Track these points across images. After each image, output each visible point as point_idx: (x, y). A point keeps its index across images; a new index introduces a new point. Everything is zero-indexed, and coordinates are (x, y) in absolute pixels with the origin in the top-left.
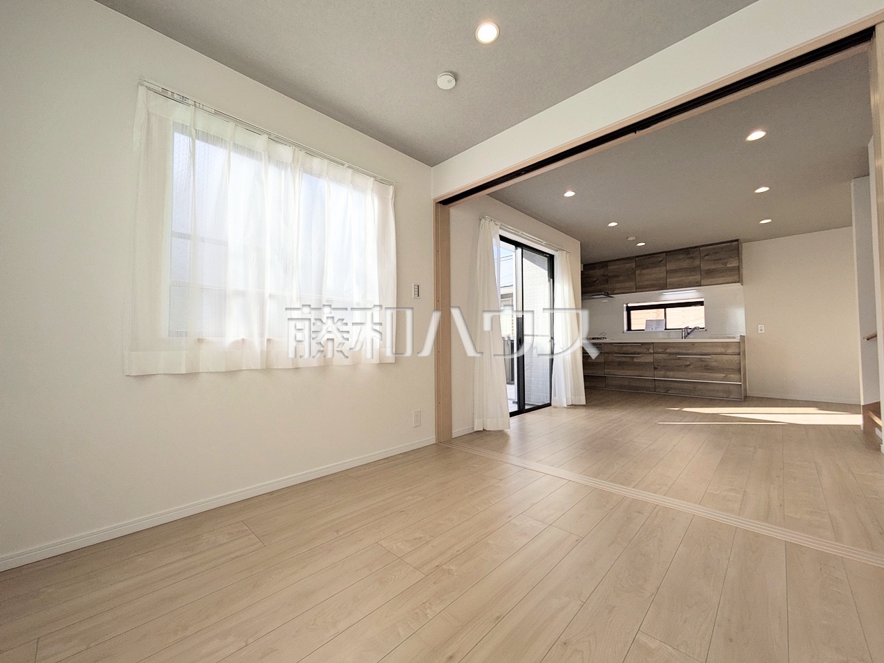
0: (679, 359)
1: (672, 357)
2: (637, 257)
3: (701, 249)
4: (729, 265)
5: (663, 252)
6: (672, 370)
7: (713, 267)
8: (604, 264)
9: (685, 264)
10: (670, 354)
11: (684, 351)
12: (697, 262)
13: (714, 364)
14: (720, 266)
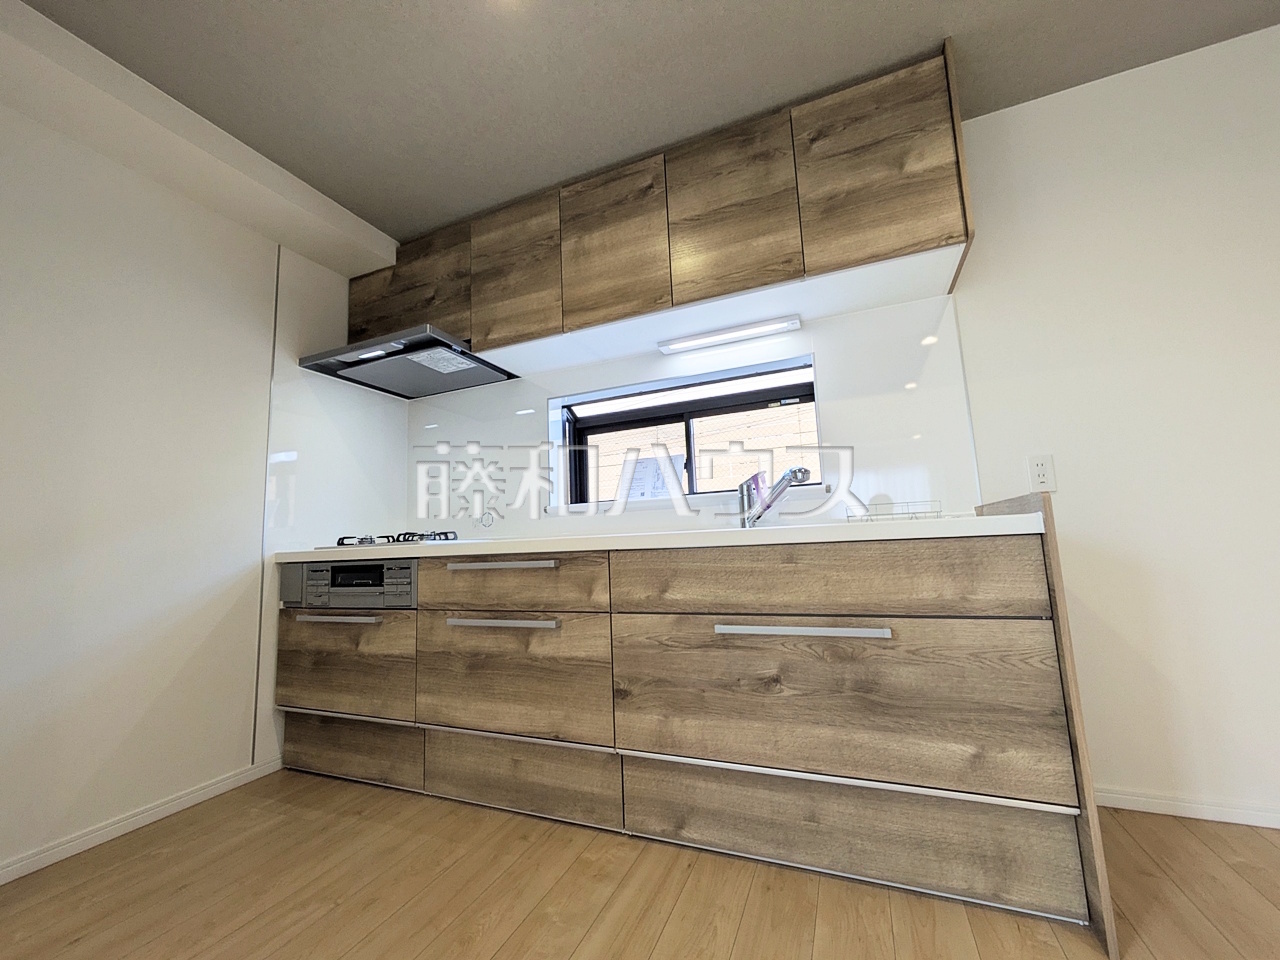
0: (726, 642)
1: (693, 629)
2: (566, 185)
3: (795, 113)
4: (913, 166)
5: (653, 153)
6: (697, 705)
7: (848, 182)
8: (457, 231)
9: (737, 186)
10: (685, 613)
11: (748, 598)
12: (782, 173)
13: (904, 676)
14: (877, 175)
